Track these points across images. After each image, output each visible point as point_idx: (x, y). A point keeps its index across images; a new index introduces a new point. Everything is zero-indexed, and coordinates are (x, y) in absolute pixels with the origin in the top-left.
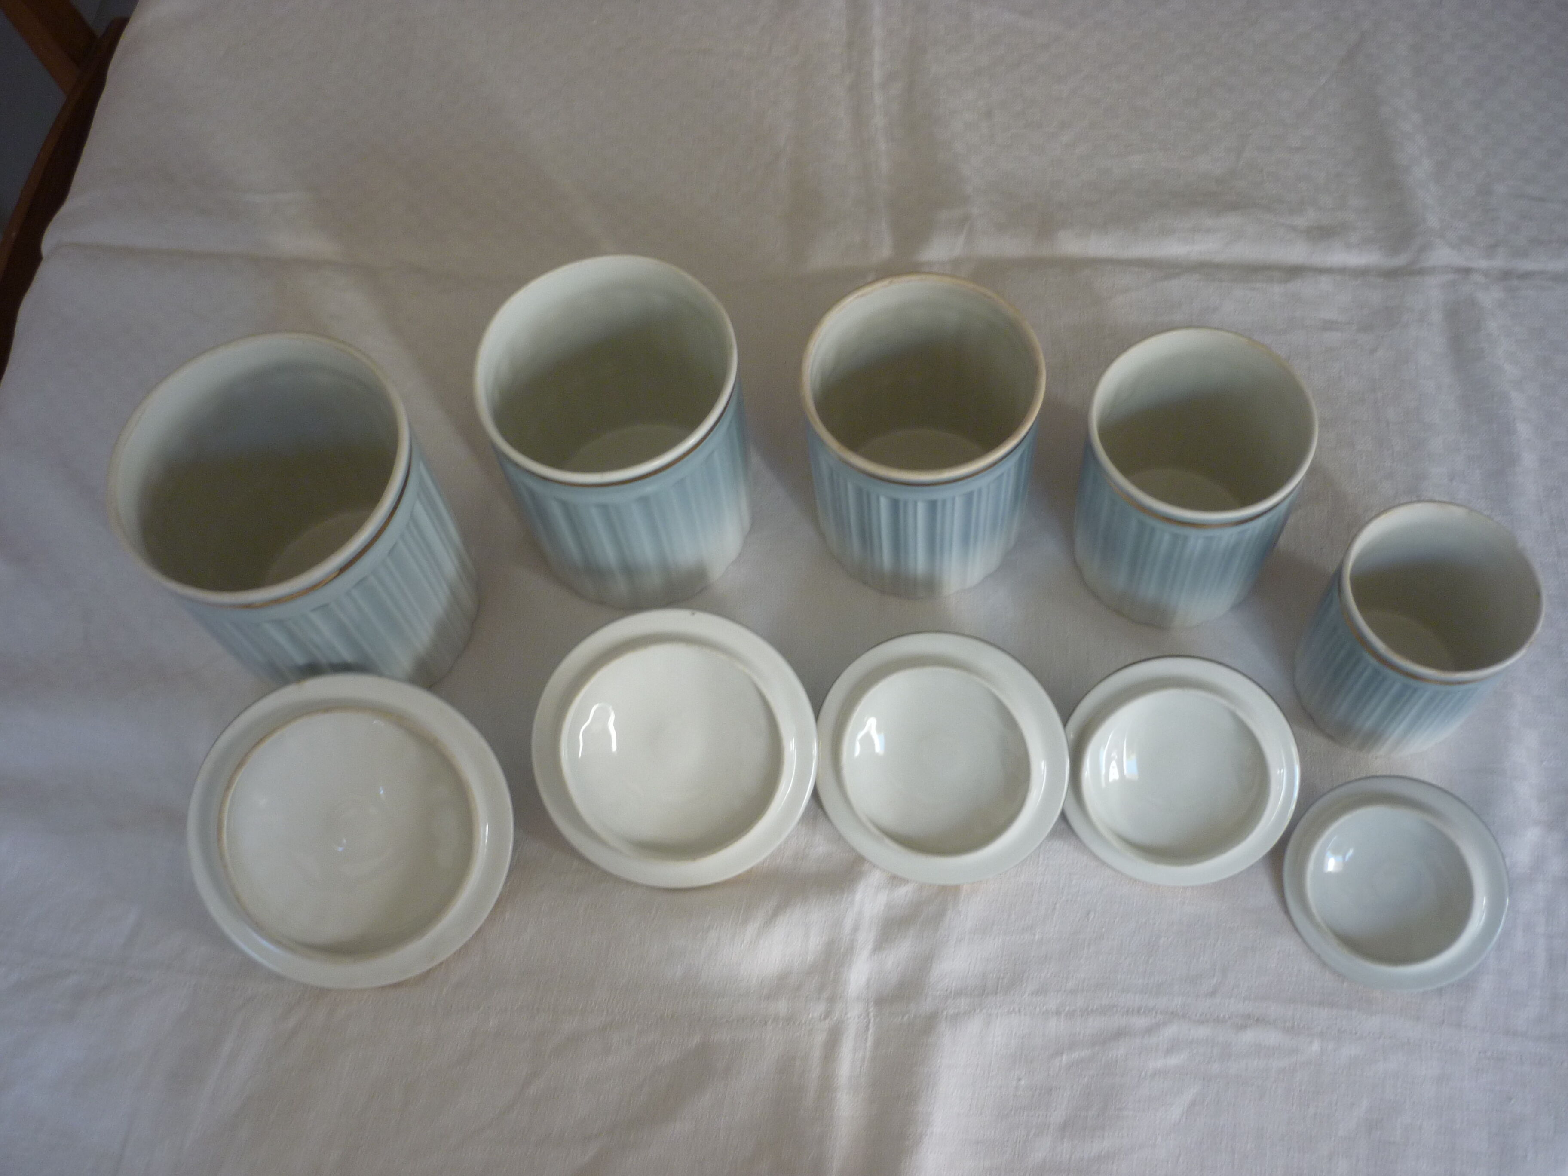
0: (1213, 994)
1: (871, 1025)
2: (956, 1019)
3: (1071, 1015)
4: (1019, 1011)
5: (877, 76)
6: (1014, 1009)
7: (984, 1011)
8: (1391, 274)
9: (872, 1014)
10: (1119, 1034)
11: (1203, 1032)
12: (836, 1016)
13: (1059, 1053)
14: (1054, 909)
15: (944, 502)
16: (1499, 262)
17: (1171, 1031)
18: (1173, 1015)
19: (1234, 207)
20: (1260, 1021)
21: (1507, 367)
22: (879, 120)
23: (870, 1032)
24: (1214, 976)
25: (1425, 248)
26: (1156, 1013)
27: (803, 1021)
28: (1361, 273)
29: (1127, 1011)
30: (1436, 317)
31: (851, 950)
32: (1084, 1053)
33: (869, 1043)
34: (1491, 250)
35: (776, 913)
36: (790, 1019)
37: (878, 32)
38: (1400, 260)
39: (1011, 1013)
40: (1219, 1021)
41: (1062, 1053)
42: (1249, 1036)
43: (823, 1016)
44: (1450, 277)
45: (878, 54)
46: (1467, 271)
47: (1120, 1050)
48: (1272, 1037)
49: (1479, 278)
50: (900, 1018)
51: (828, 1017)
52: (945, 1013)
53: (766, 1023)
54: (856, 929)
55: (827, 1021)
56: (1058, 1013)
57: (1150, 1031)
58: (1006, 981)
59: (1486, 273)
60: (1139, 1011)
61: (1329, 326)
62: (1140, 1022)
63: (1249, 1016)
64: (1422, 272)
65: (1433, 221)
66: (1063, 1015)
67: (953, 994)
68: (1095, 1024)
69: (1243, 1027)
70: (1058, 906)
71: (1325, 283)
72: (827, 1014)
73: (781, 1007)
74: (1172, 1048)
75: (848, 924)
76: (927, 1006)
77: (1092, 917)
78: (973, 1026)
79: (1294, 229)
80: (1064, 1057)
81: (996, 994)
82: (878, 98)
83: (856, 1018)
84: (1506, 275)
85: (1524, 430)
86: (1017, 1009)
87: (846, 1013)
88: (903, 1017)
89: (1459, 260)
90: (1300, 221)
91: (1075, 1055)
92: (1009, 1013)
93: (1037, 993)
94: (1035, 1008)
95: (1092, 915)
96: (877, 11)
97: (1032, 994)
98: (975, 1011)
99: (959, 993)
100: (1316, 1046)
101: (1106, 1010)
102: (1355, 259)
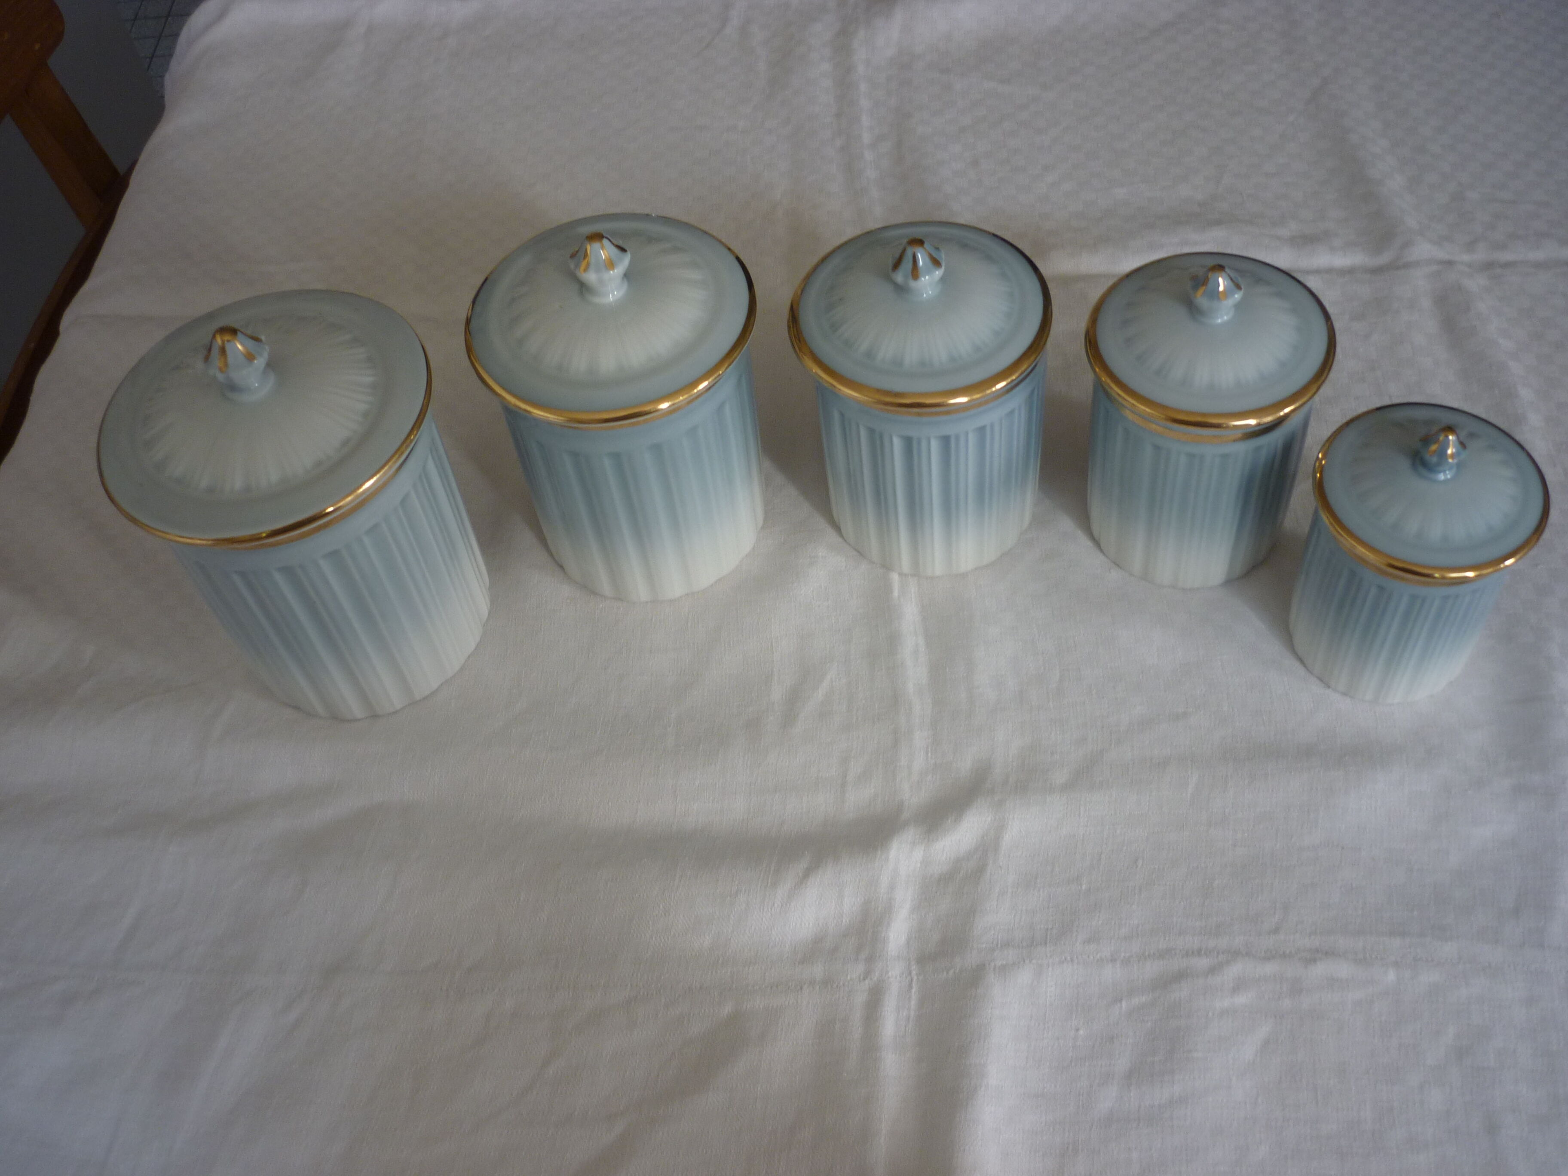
0: (1276, 931)
1: (914, 985)
2: (1004, 970)
3: (1127, 961)
4: (1072, 960)
5: (867, 138)
6: (1065, 959)
7: (1034, 961)
8: (1377, 271)
9: (914, 973)
10: (1180, 976)
11: (1270, 968)
12: (875, 976)
13: (1118, 1000)
14: (1100, 859)
15: (957, 438)
16: (1481, 255)
17: (1236, 969)
18: (1235, 954)
19: (1218, 223)
20: (1330, 954)
21: (1501, 341)
22: (871, 173)
23: (913, 990)
24: (1275, 913)
25: (1407, 245)
26: (1218, 953)
27: (841, 983)
28: (1350, 271)
29: (1187, 953)
30: (1426, 303)
31: (888, 910)
32: (1145, 999)
33: (913, 1003)
34: (1470, 246)
35: (807, 874)
36: (827, 982)
37: (865, 103)
38: (1384, 259)
39: (1063, 962)
40: (1286, 956)
41: (1121, 1000)
42: (1320, 970)
43: (862, 978)
44: (1435, 268)
45: (865, 121)
46: (1450, 263)
47: (1182, 992)
48: (1343, 969)
49: (1462, 269)
50: (945, 973)
51: (867, 978)
52: (993, 964)
53: (801, 988)
54: (892, 888)
55: (867, 982)
56: (1113, 960)
57: (1213, 970)
58: (1054, 931)
59: (1470, 265)
60: (1199, 953)
62: (1203, 963)
63: (1317, 951)
64: (1407, 266)
65: (1411, 223)
66: (1118, 962)
67: (999, 946)
68: (1152, 969)
69: (1313, 961)
70: (1103, 856)
72: (867, 974)
73: (818, 970)
74: (1239, 986)
75: (885, 881)
76: (972, 959)
77: (1140, 865)
78: (1024, 976)
79: (1278, 237)
80: (1124, 1004)
81: (1046, 944)
82: (869, 156)
83: (898, 977)
84: (1488, 266)
85: (1525, 394)
86: (1069, 959)
87: (887, 972)
88: (947, 973)
89: (1441, 254)
90: (1284, 232)
91: (1136, 1001)
92: (1061, 962)
93: (1089, 941)
94: (1088, 957)
95: (1140, 862)
96: (863, 87)
97: (1084, 943)
98: (1024, 961)
99: (1006, 945)
100: (1391, 976)
101: (1163, 954)
102: (1341, 261)
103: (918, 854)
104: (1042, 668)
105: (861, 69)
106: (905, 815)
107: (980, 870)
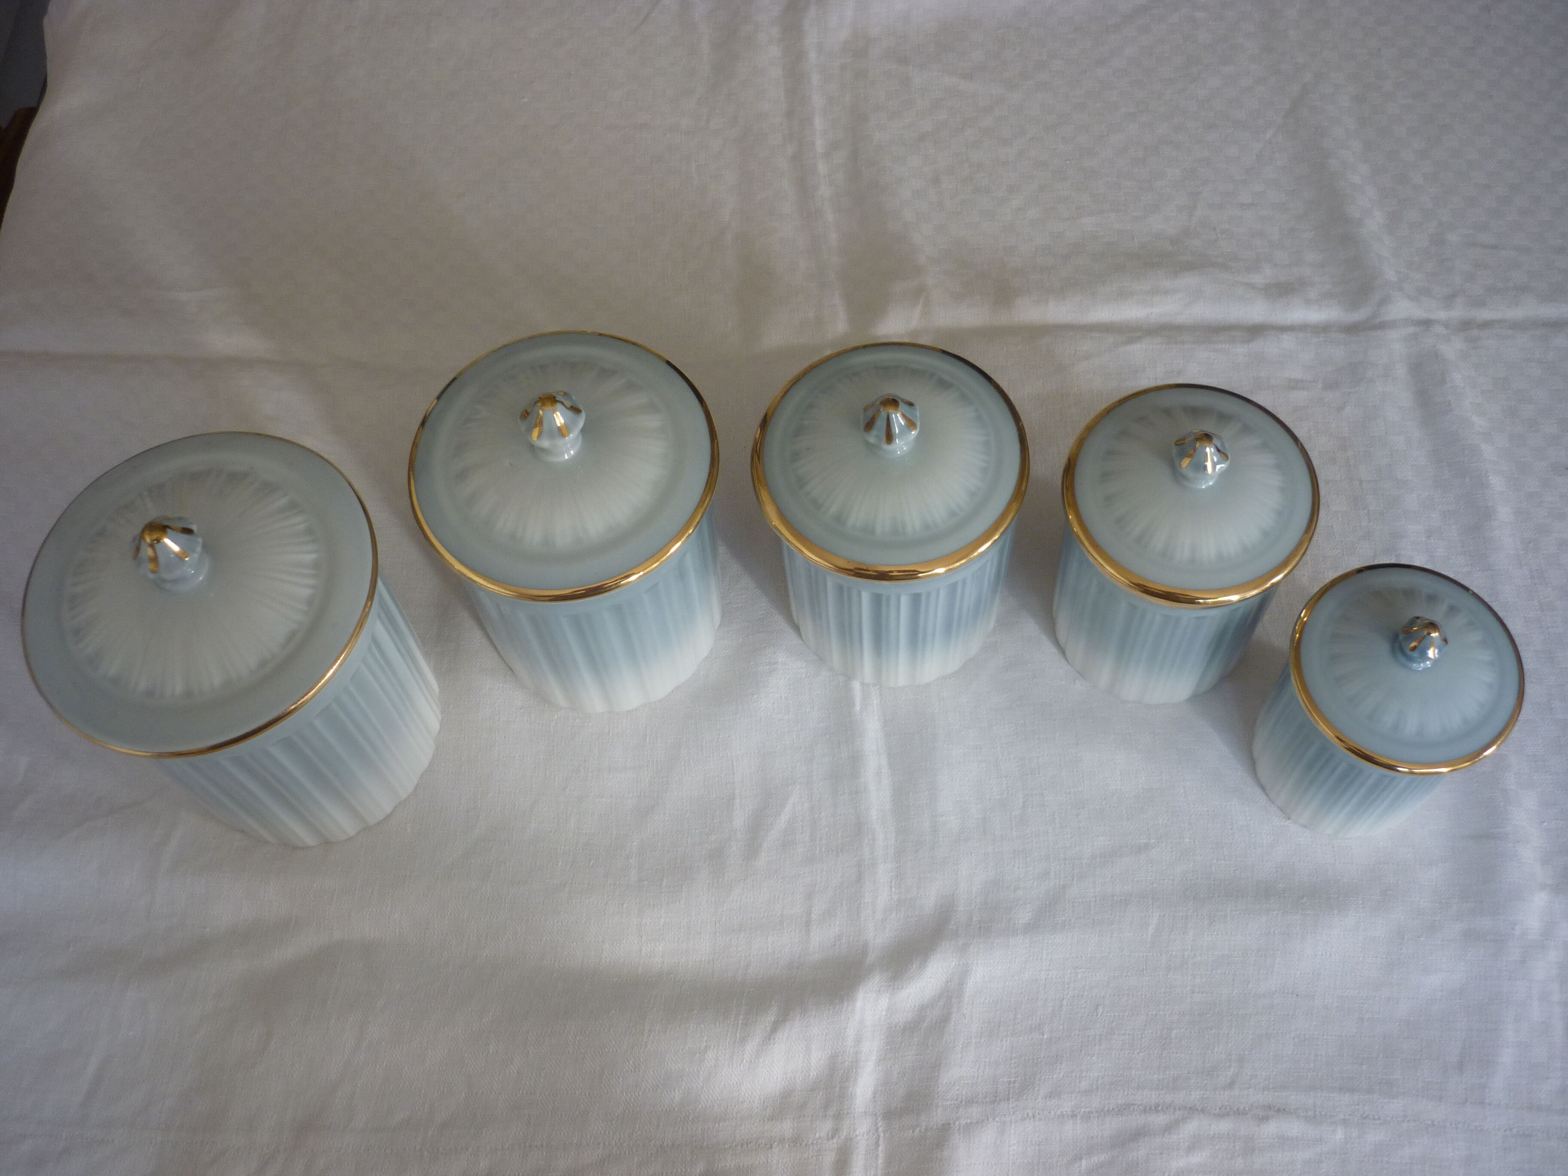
0: (1231, 1085)
1: (881, 1142)
2: (969, 1129)
3: (1087, 1117)
4: (1034, 1116)
5: (820, 145)
6: (1028, 1115)
7: (998, 1119)
8: (1352, 329)
9: (880, 1129)
10: (1138, 1134)
11: (1224, 1126)
12: (844, 1134)
13: (1078, 1158)
14: (1061, 1006)
16: (1458, 312)
17: (1191, 1127)
18: (1192, 1110)
19: (1190, 267)
20: (1281, 1111)
21: (1475, 419)
22: (825, 191)
23: (880, 1148)
24: (1230, 1066)
25: (1385, 301)
26: (1174, 1109)
27: (810, 1142)
28: (1323, 329)
29: (1145, 1109)
30: (1401, 371)
31: (855, 1064)
32: (1103, 1157)
33: (880, 1161)
34: (1449, 300)
35: (775, 1028)
36: (796, 1141)
37: (818, 101)
38: (1359, 315)
39: (1025, 1119)
40: (1239, 1113)
41: (1081, 1159)
42: (1271, 1128)
43: (830, 1136)
44: (1411, 330)
45: (818, 123)
46: (1427, 324)
47: (1140, 1151)
48: (1294, 1128)
49: (1439, 330)
50: (911, 1131)
51: (835, 1135)
52: (957, 1123)
53: (771, 1147)
54: (858, 1040)
55: (835, 1140)
56: (1074, 1116)
57: (1169, 1128)
58: (1017, 1085)
59: (1446, 325)
60: (1156, 1109)
61: (1295, 385)
62: (1160, 1120)
63: (1269, 1108)
64: (1383, 326)
65: (1390, 274)
66: (1079, 1118)
67: (964, 1103)
68: (1111, 1126)
69: (1266, 1118)
70: (1064, 1002)
71: (1288, 342)
72: (836, 1131)
73: (786, 1127)
74: (1194, 1145)
75: (851, 1033)
76: (938, 1117)
77: (1101, 1011)
78: (987, 1136)
79: (1252, 287)
80: (1084, 1162)
81: (1008, 1099)
82: (822, 168)
83: (866, 1134)
84: (1466, 325)
85: (1497, 483)
86: (1031, 1115)
87: (855, 1130)
88: (913, 1132)
89: (1418, 312)
90: (1258, 279)
91: (1095, 1159)
92: (1023, 1119)
93: (1050, 1096)
94: (1050, 1112)
95: (1100, 1010)
96: (815, 79)
97: (1046, 1098)
98: (988, 1120)
99: (970, 1101)
100: (1340, 1134)
101: (1123, 1110)
102: (1315, 315)
103: (884, 1002)
104: (1006, 793)
105: (812, 55)
106: (871, 958)
107: (945, 1019)
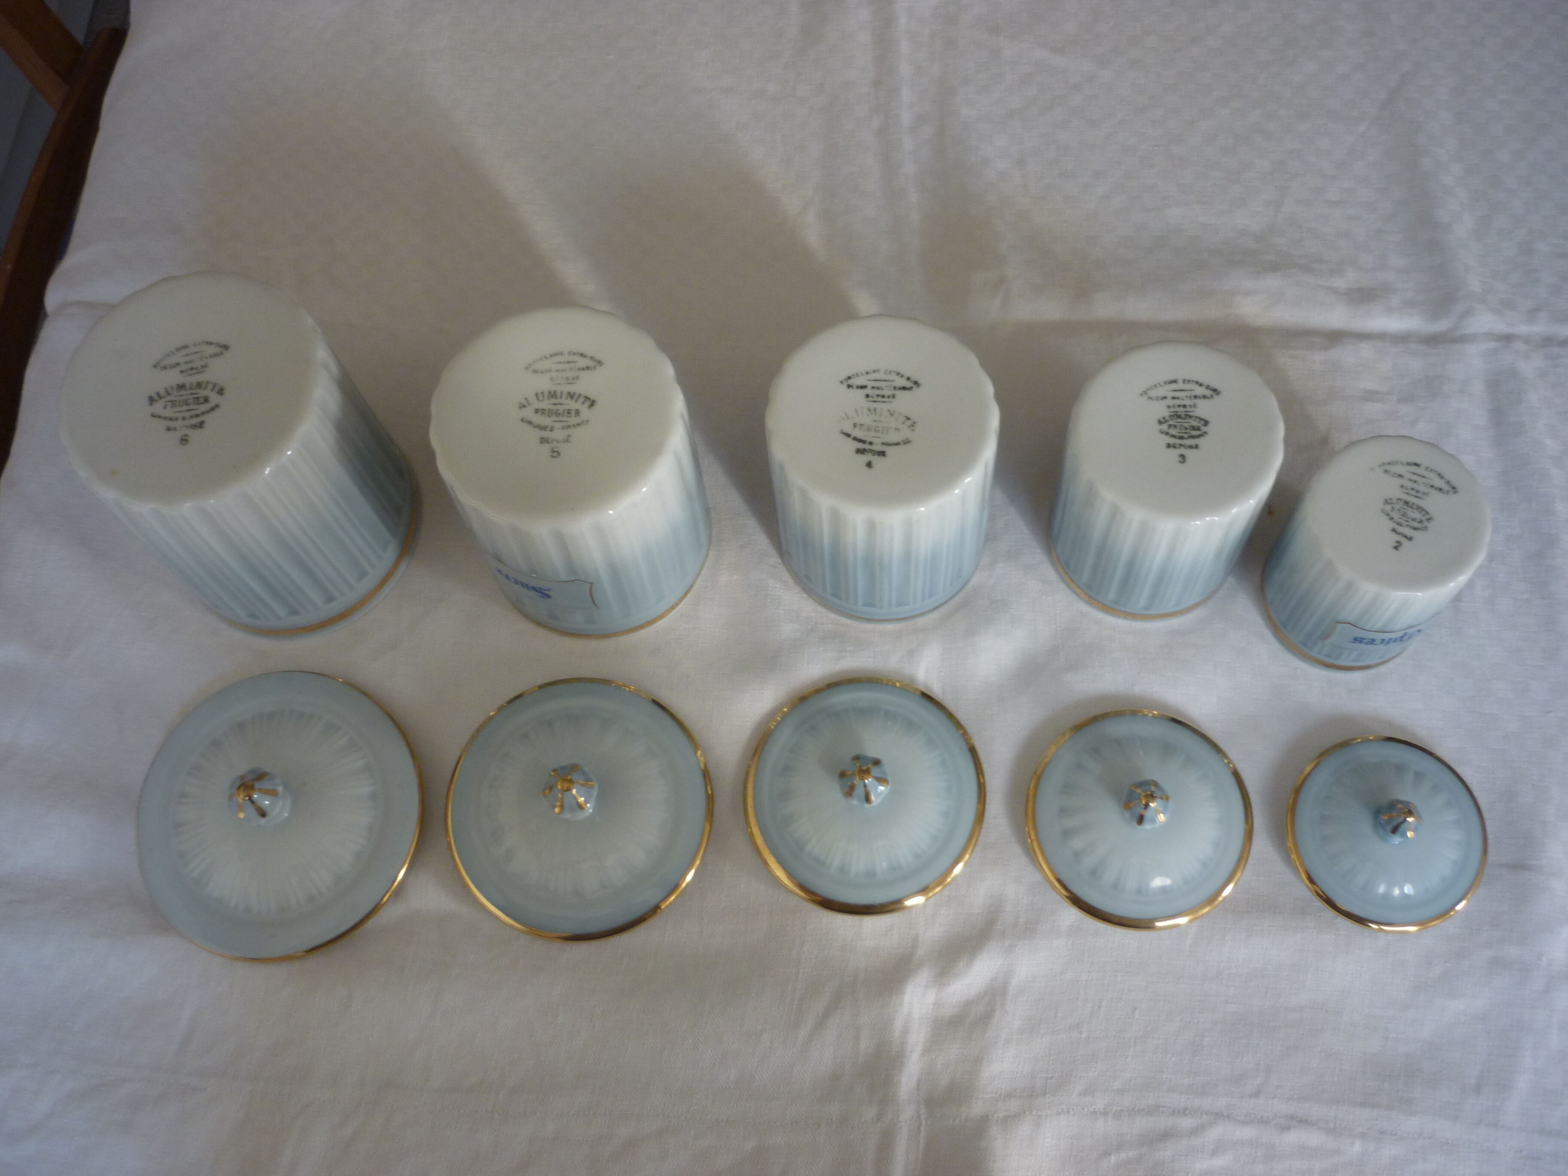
0: (1257, 1094)
1: (923, 1128)
2: (1006, 1122)
3: (1118, 1115)
4: (1068, 1112)
5: (906, 118)
6: (1062, 1111)
7: (1034, 1113)
8: (1432, 340)
9: (923, 1117)
10: (1166, 1135)
11: (1246, 1133)
12: (887, 1120)
13: (1107, 1153)
14: (1100, 1007)
16: (1540, 328)
17: (1217, 1132)
18: (1218, 1116)
19: (1273, 267)
20: (1303, 1122)
21: (1548, 442)
23: (922, 1134)
24: (1258, 1076)
25: (1466, 314)
26: (1202, 1113)
27: (856, 1125)
28: (1402, 339)
29: (1174, 1112)
30: (1478, 387)
31: (901, 1054)
32: (1132, 1154)
33: (921, 1146)
34: (1532, 314)
35: (827, 1016)
36: (843, 1123)
37: (906, 71)
38: (1442, 326)
39: (1060, 1114)
40: (1263, 1122)
41: (1110, 1154)
42: (1293, 1137)
43: (875, 1120)
44: (1492, 345)
45: (906, 95)
46: (1508, 339)
47: (1166, 1152)
48: (1314, 1138)
49: (1519, 346)
50: (952, 1120)
51: (880, 1119)
52: (996, 1116)
53: (819, 1126)
54: (905, 1031)
55: (879, 1124)
56: (1105, 1113)
57: (1195, 1132)
58: (1054, 1081)
59: (1528, 340)
60: (1184, 1112)
61: (1370, 396)
62: (1187, 1123)
63: (1292, 1117)
64: (1463, 339)
65: (1474, 284)
66: (1110, 1115)
67: (1003, 1096)
68: (1140, 1125)
69: (1288, 1128)
70: (1103, 1004)
71: (1366, 350)
72: (880, 1116)
73: (835, 1110)
74: (1218, 1149)
75: (899, 1025)
76: (978, 1108)
78: (1024, 1129)
79: (1334, 291)
80: (1112, 1158)
81: (1045, 1094)
82: (908, 144)
83: (908, 1121)
84: (1548, 341)
86: (1065, 1110)
87: (898, 1116)
89: (1501, 327)
90: (1340, 283)
91: (1123, 1156)
92: (1058, 1114)
93: (1084, 1093)
94: (1083, 1109)
95: (1137, 1014)
96: (905, 46)
97: (1080, 1094)
98: (1025, 1113)
99: (1009, 1096)
100: (1357, 1147)
101: (1153, 1110)
102: (1396, 324)
103: (931, 997)
105: (903, 21)
106: (920, 952)
107: (988, 1015)
